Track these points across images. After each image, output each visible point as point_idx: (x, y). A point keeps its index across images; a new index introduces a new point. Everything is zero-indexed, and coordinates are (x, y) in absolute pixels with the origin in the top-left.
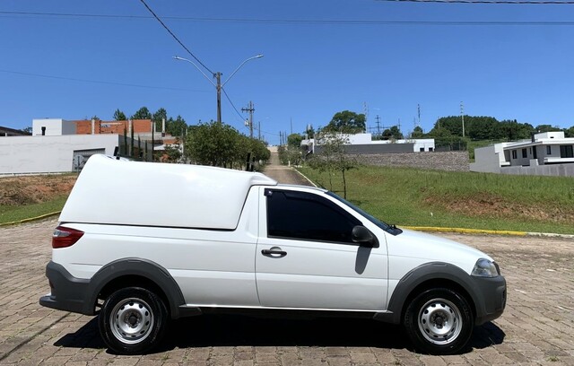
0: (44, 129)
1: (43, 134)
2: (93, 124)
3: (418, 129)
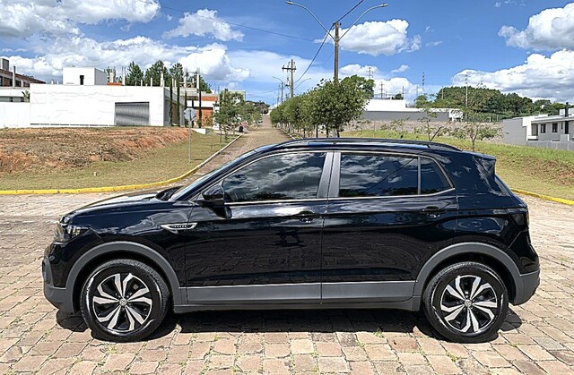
0: (82, 77)
1: (82, 83)
3: (421, 98)
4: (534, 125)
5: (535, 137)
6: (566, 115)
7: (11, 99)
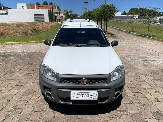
0: (23, 7)
1: (23, 8)
2: (35, 6)
3: (124, 12)
7: (3, 14)
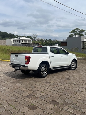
4: (13, 41)
5: (14, 43)
6: (19, 38)
